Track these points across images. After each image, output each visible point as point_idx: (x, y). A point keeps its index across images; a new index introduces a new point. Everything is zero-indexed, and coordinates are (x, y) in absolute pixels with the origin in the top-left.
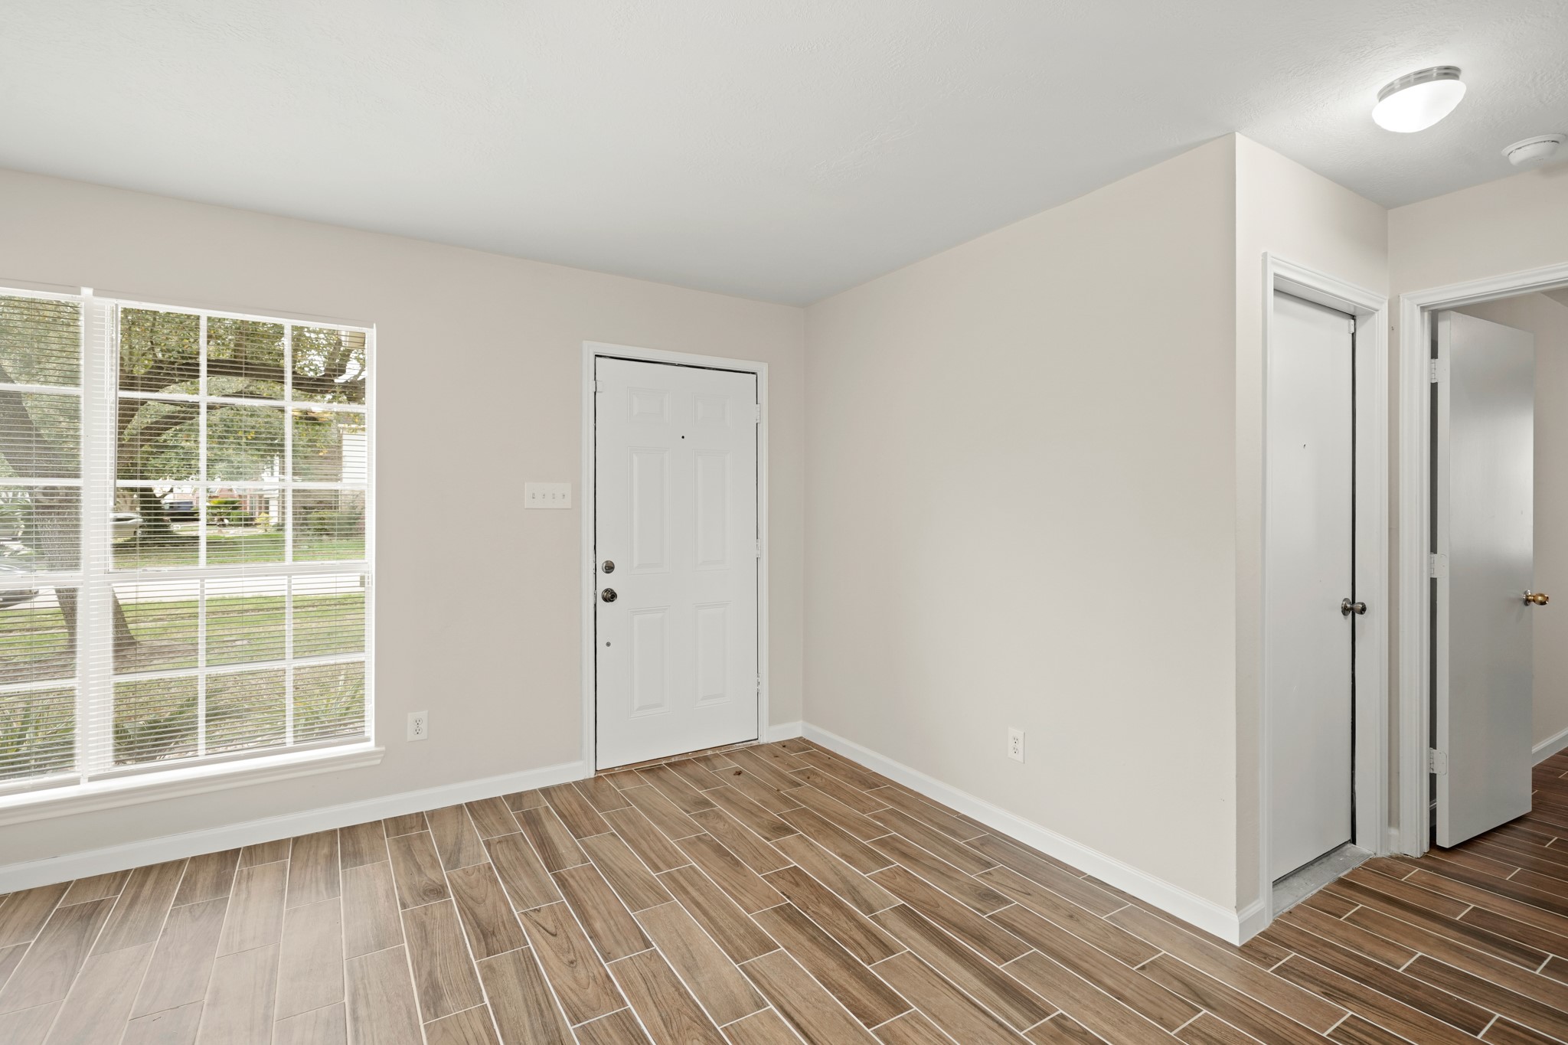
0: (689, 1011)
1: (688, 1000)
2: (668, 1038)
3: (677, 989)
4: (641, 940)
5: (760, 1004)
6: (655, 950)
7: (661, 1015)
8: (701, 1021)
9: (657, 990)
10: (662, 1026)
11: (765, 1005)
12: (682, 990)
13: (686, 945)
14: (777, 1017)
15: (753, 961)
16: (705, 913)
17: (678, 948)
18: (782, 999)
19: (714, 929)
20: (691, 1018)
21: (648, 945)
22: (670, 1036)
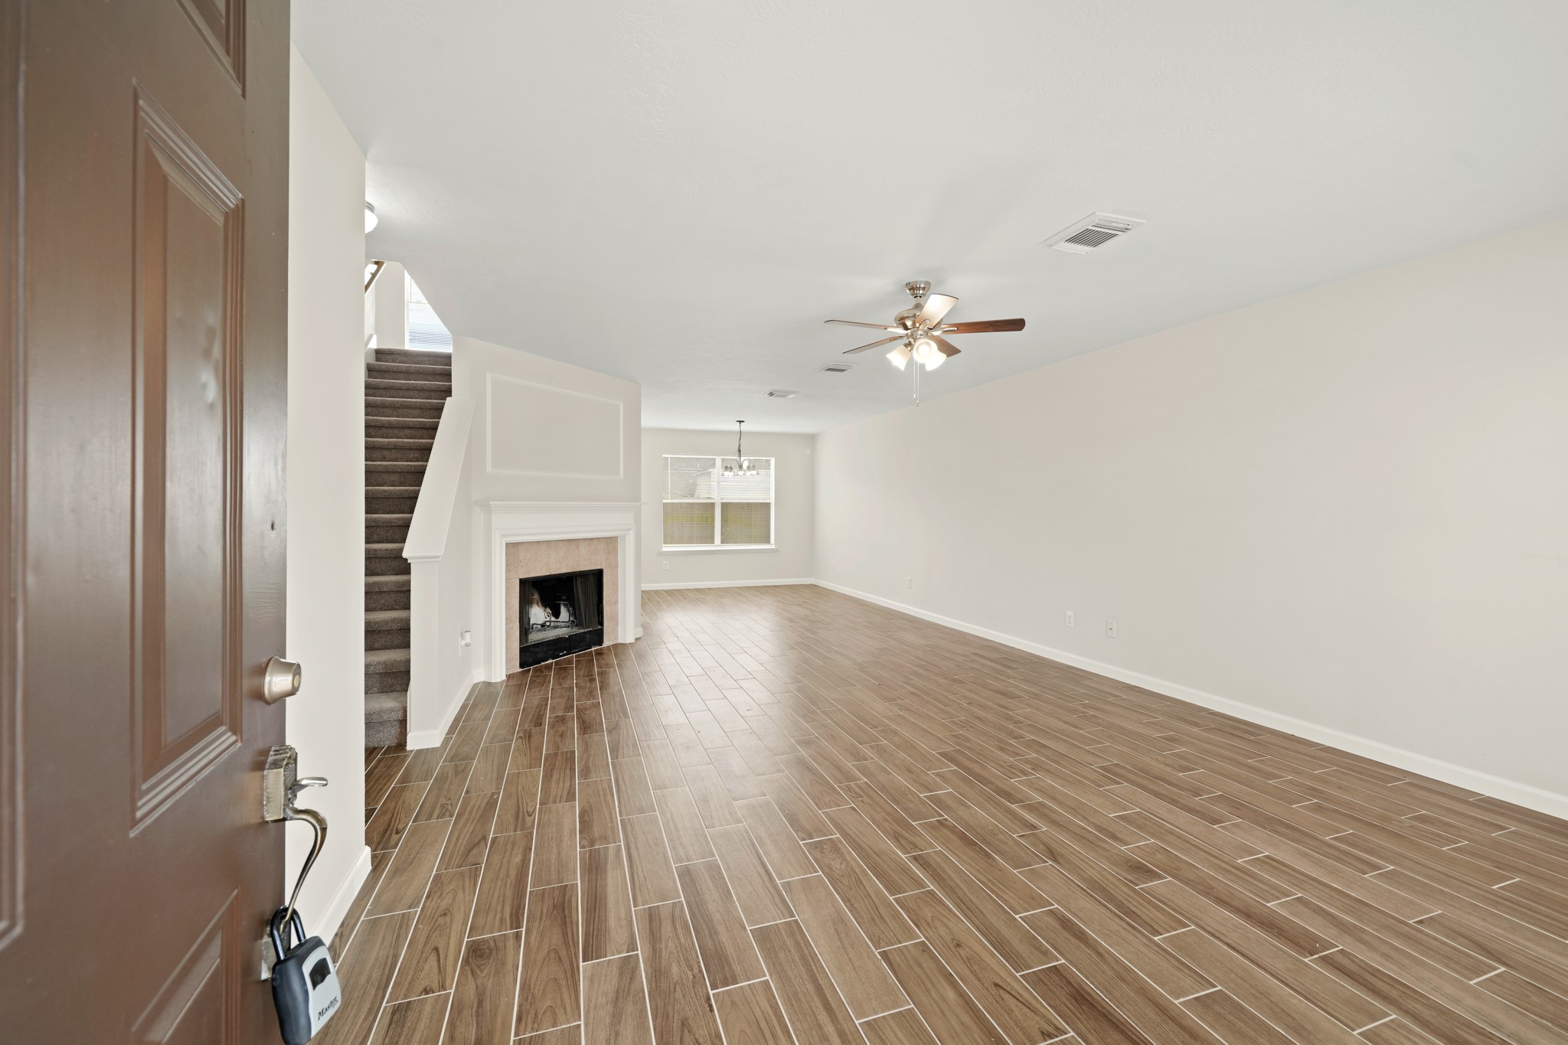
0: (842, 887)
1: (842, 894)
2: (858, 872)
3: (852, 905)
4: (893, 962)
5: (788, 886)
6: (876, 949)
7: (864, 887)
8: (833, 879)
9: (869, 907)
10: (862, 879)
11: (783, 885)
12: (848, 904)
13: (844, 948)
14: (776, 874)
15: (781, 920)
16: (819, 990)
17: (852, 945)
18: (768, 885)
19: (812, 964)
20: (841, 883)
21: (884, 955)
22: (856, 873)
